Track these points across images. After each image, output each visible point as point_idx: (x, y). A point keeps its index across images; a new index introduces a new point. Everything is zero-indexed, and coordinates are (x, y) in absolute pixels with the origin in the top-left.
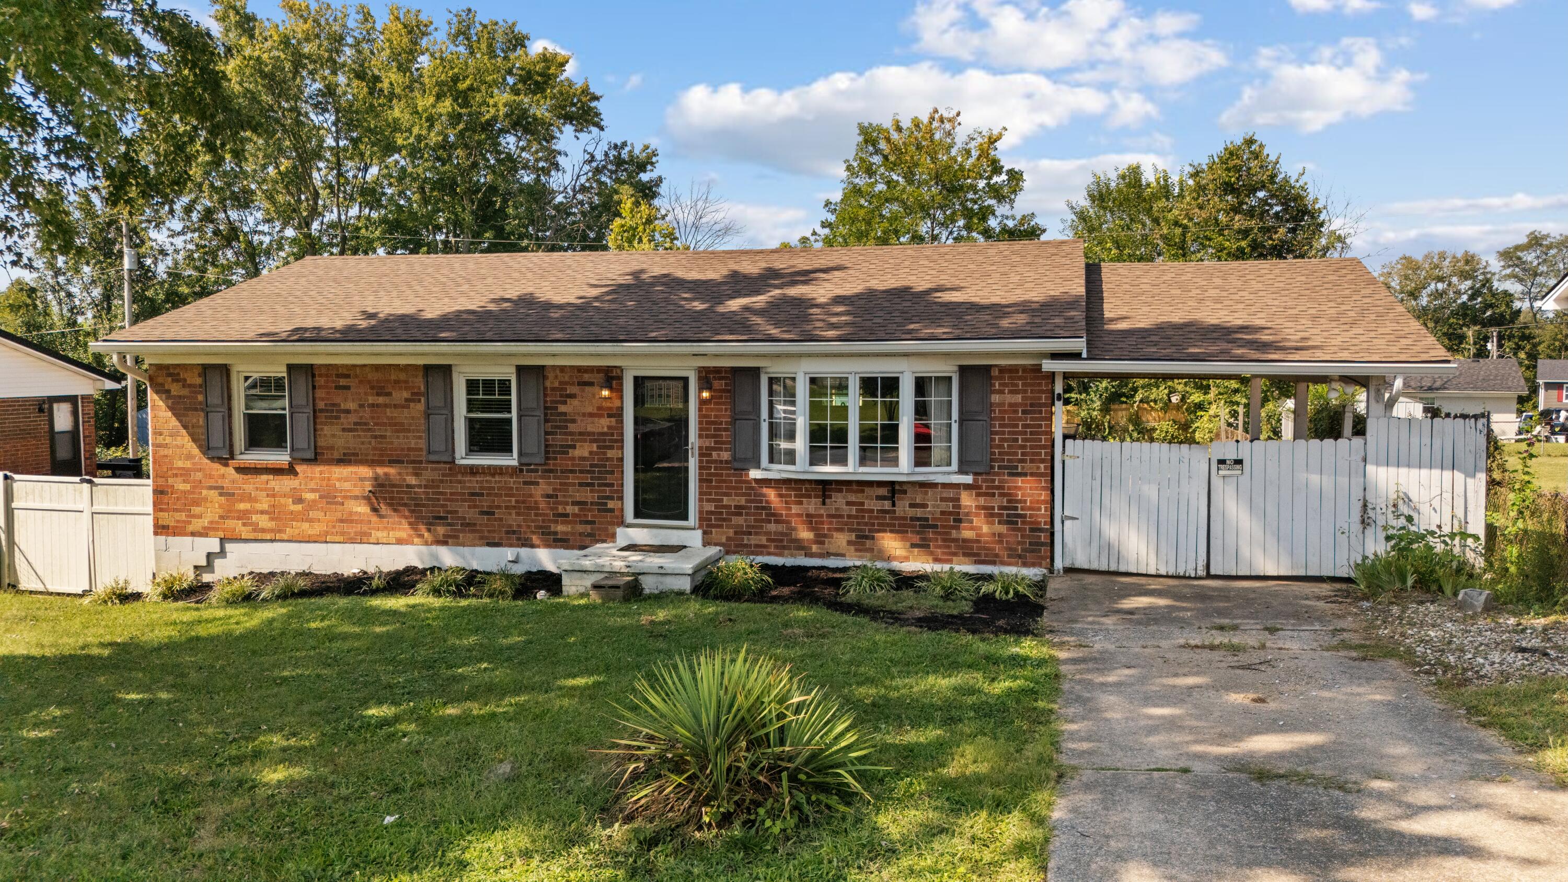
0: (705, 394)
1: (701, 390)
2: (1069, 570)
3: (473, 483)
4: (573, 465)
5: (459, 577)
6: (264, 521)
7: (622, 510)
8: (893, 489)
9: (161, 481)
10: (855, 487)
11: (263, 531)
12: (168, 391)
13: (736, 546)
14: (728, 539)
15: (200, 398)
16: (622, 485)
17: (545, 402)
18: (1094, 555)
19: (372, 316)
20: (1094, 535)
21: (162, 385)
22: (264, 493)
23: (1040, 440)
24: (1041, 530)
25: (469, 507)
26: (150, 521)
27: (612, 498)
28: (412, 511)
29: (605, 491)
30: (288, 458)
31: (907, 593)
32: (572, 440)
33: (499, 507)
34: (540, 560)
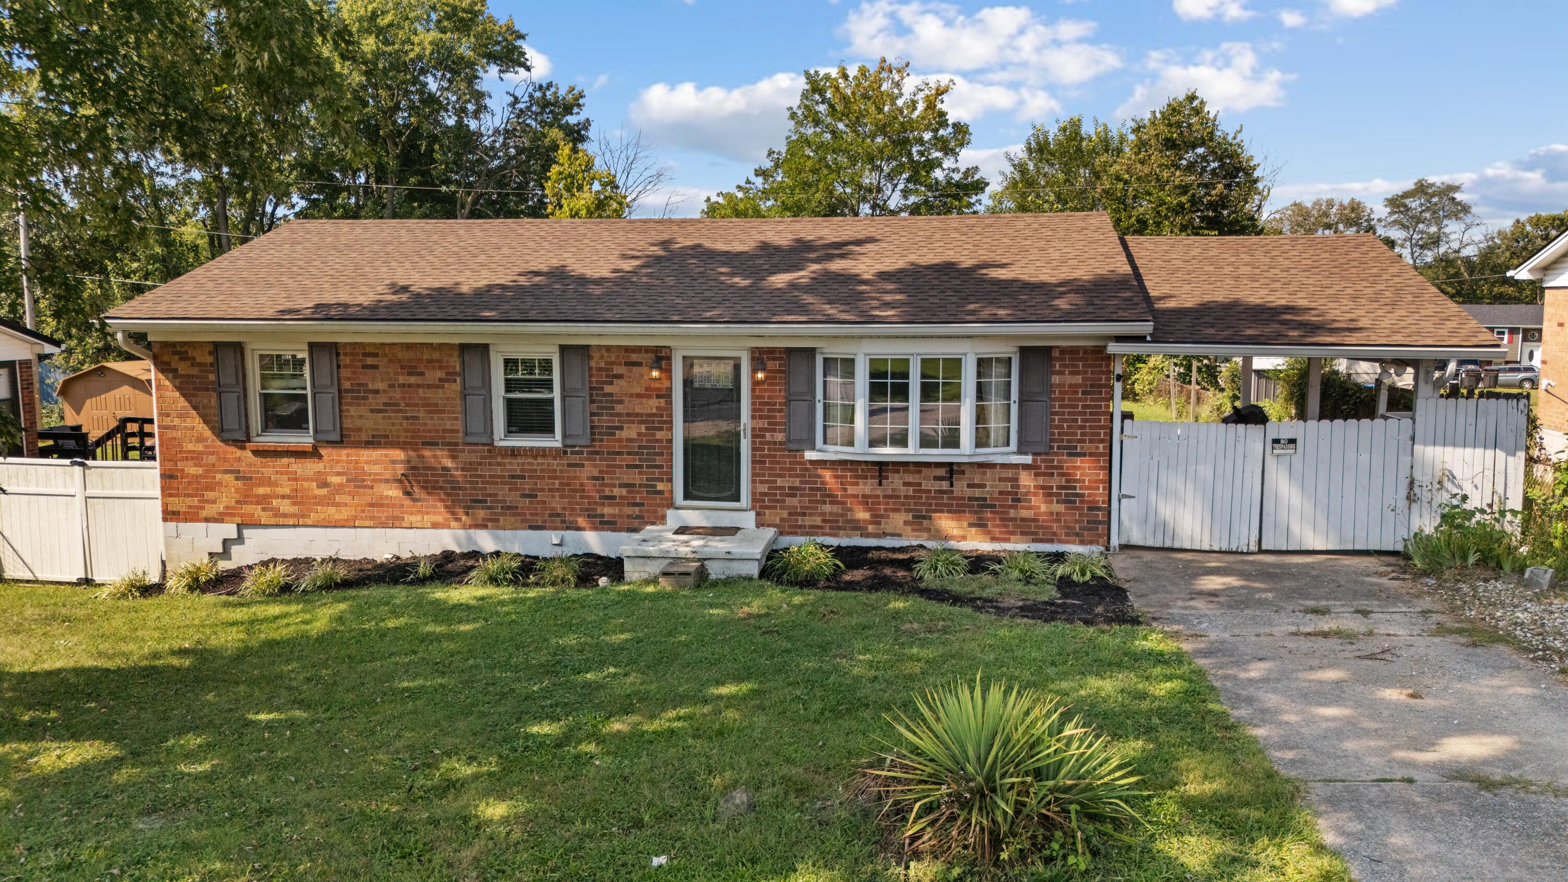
0: (760, 375)
1: (754, 371)
2: (1125, 547)
3: (514, 465)
4: (620, 447)
5: (514, 565)
6: (286, 506)
7: (671, 492)
8: (952, 470)
9: (169, 465)
10: (912, 468)
11: (285, 516)
12: (175, 371)
13: (791, 527)
14: (782, 520)
15: (212, 377)
16: (671, 467)
17: (591, 382)
18: (1150, 532)
19: (403, 290)
20: (1147, 517)
21: (169, 364)
22: (286, 477)
23: (1100, 420)
24: (1099, 509)
25: (510, 490)
26: (158, 505)
27: (661, 480)
28: (449, 495)
29: (654, 473)
30: (311, 440)
32: (619, 421)
33: (542, 490)
34: (586, 543)
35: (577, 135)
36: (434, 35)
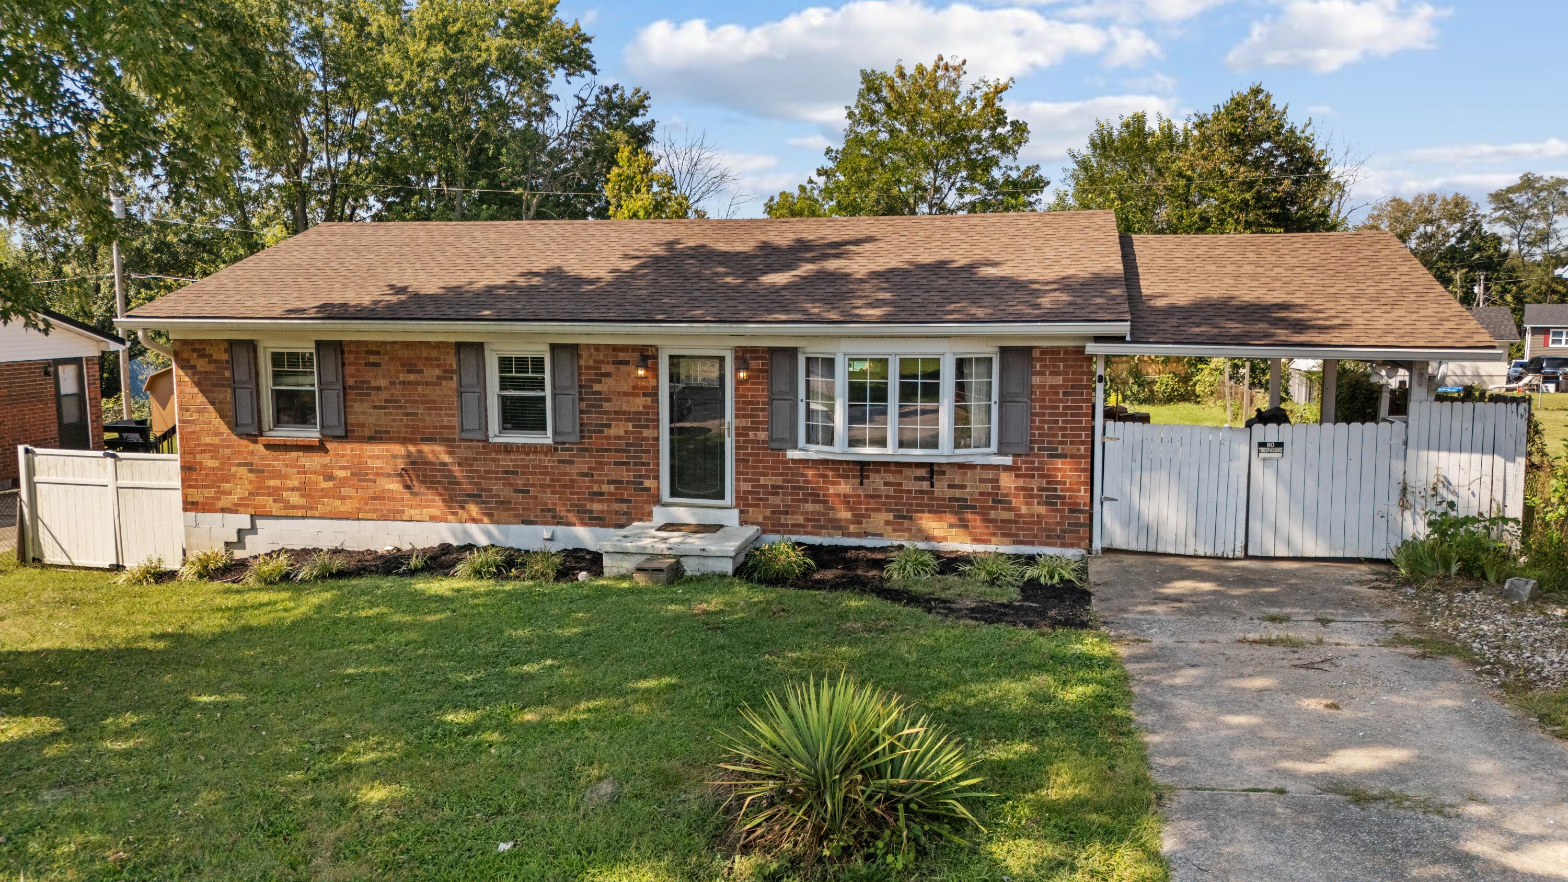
0: (743, 375)
1: (738, 370)
2: (1107, 551)
3: (507, 461)
4: (608, 444)
5: (499, 558)
6: (295, 498)
7: (658, 489)
8: (932, 470)
9: (189, 458)
10: (893, 468)
11: (294, 507)
12: (194, 367)
13: (773, 525)
14: (765, 518)
15: (227, 374)
16: (658, 465)
17: (580, 380)
18: (1133, 534)
19: (403, 290)
20: (1132, 518)
21: (188, 360)
22: (295, 470)
23: (1081, 422)
24: (1081, 511)
25: (504, 485)
26: (177, 497)
27: (648, 477)
28: (447, 489)
29: (640, 470)
30: (318, 435)
31: (952, 578)
32: (607, 419)
33: (533, 486)
34: (576, 538)
35: (641, 137)
36: (499, 41)
